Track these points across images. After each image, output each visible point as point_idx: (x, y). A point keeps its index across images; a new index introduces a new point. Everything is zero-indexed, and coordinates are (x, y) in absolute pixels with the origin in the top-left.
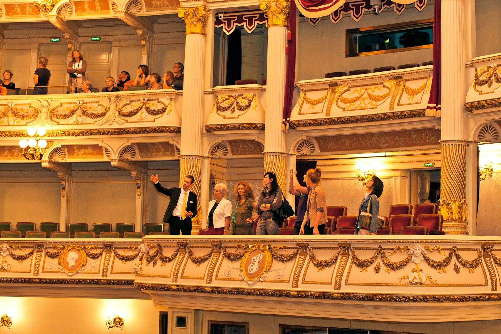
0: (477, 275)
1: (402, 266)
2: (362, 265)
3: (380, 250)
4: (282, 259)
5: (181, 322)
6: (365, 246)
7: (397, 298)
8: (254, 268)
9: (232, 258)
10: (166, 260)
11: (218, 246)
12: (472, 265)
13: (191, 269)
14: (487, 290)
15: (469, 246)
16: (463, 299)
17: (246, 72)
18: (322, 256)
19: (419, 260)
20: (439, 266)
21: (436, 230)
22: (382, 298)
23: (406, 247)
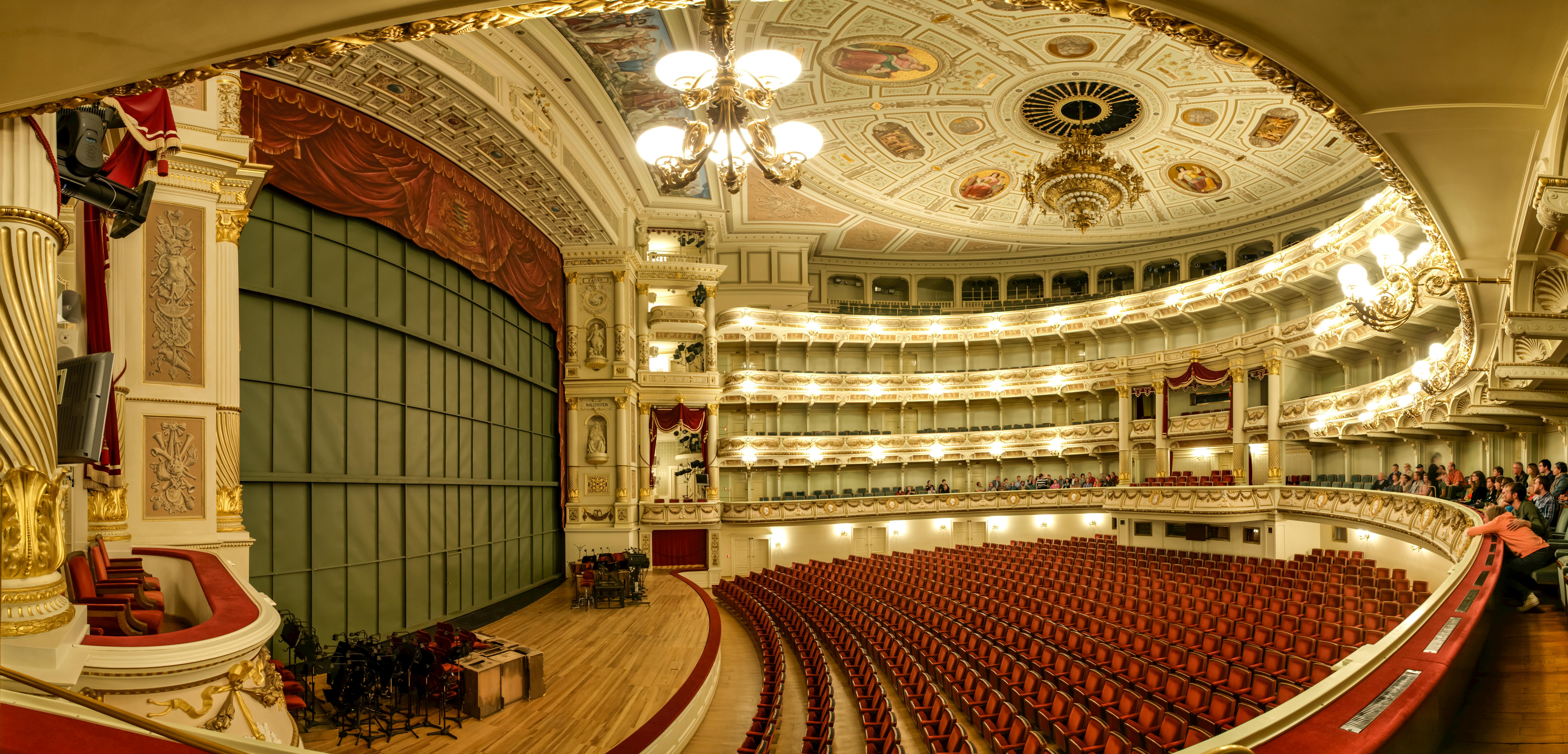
0: (1250, 502)
1: (1218, 499)
2: (1201, 499)
3: (1209, 493)
4: (1167, 497)
5: (1123, 522)
6: (1203, 491)
7: (1215, 513)
8: (1155, 501)
9: (1146, 496)
10: (1117, 498)
11: (1139, 491)
12: (1248, 498)
13: (1128, 501)
14: (1255, 508)
15: (1246, 490)
16: (1245, 512)
17: (1147, 412)
18: (1185, 495)
19: (1226, 496)
20: (1234, 499)
21: (1232, 483)
22: (1211, 513)
23: (1221, 491)
